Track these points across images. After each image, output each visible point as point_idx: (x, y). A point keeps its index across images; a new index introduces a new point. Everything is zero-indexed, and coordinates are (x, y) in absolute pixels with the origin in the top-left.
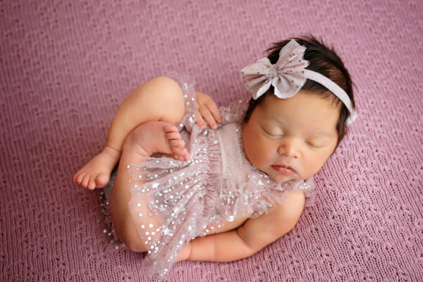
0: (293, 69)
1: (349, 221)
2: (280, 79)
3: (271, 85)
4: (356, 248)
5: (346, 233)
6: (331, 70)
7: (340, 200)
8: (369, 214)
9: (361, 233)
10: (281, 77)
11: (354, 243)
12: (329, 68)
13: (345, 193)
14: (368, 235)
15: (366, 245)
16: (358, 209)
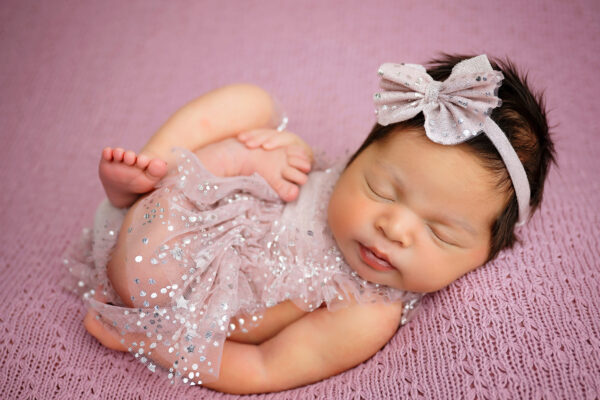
0: (470, 102)
1: (476, 337)
2: (439, 109)
3: (421, 113)
4: (479, 388)
5: (466, 359)
6: (522, 130)
7: (466, 300)
8: (519, 331)
9: (495, 362)
10: (443, 107)
11: (477, 377)
12: (521, 126)
13: (477, 289)
14: (509, 369)
15: (501, 386)
16: (498, 320)
